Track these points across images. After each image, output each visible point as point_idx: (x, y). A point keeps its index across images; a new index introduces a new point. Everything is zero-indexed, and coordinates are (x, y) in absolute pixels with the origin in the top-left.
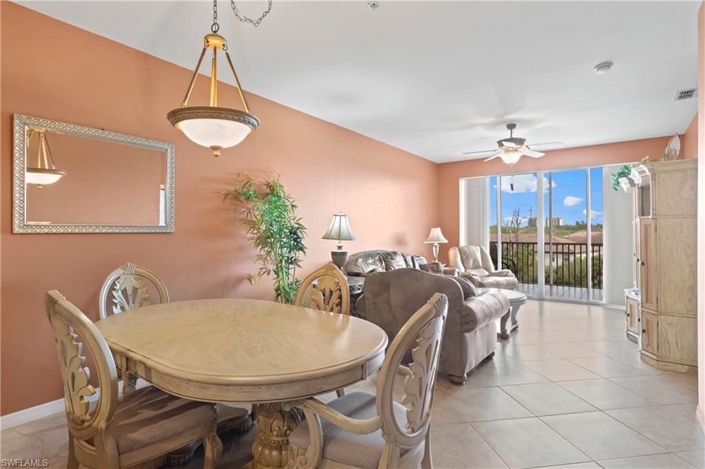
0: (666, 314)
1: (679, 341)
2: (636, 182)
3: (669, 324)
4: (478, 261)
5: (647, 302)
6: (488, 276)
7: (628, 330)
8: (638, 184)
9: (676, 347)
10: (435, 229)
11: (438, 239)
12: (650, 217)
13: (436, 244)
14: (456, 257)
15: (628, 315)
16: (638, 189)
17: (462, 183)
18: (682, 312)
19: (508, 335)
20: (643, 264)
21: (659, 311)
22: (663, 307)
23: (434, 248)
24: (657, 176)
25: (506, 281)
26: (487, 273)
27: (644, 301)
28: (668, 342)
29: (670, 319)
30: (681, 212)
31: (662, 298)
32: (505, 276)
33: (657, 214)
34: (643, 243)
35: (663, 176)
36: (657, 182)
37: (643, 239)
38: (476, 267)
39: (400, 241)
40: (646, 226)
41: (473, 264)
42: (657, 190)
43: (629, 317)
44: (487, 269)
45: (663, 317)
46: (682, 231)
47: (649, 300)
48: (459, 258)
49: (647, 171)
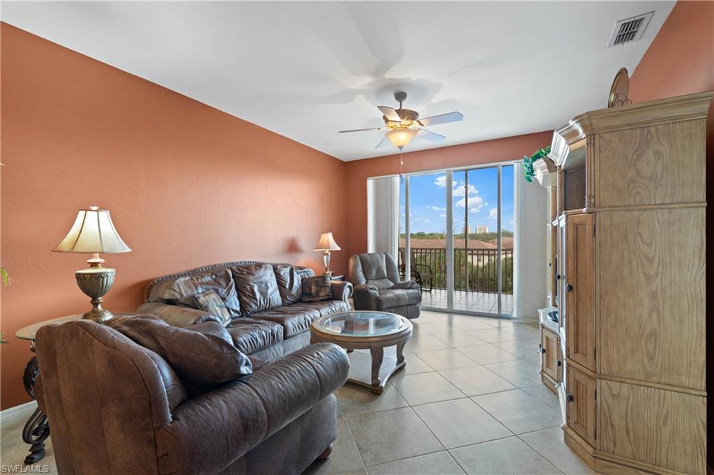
0: (609, 377)
1: (630, 427)
2: (557, 164)
3: (613, 396)
4: (383, 271)
5: (576, 351)
6: (393, 288)
7: (543, 370)
8: (560, 166)
9: (626, 436)
10: (325, 235)
11: (328, 246)
12: (584, 210)
13: (327, 252)
14: (355, 266)
15: (544, 351)
16: (560, 173)
17: (370, 183)
18: (636, 377)
19: (382, 387)
20: (570, 288)
21: (598, 371)
22: (604, 365)
23: (325, 257)
24: (597, 136)
25: (408, 294)
26: (392, 284)
27: (572, 349)
28: (613, 426)
29: (615, 387)
30: (638, 199)
31: (603, 351)
32: (409, 288)
33: (597, 204)
34: (572, 253)
35: (607, 137)
36: (597, 148)
37: (571, 247)
38: (380, 277)
39: (293, 248)
40: (576, 226)
41: (376, 275)
42: (597, 161)
43: (544, 354)
44: (392, 279)
45: (604, 382)
46: (639, 234)
47: (580, 349)
48: (360, 268)
49: (581, 131)
